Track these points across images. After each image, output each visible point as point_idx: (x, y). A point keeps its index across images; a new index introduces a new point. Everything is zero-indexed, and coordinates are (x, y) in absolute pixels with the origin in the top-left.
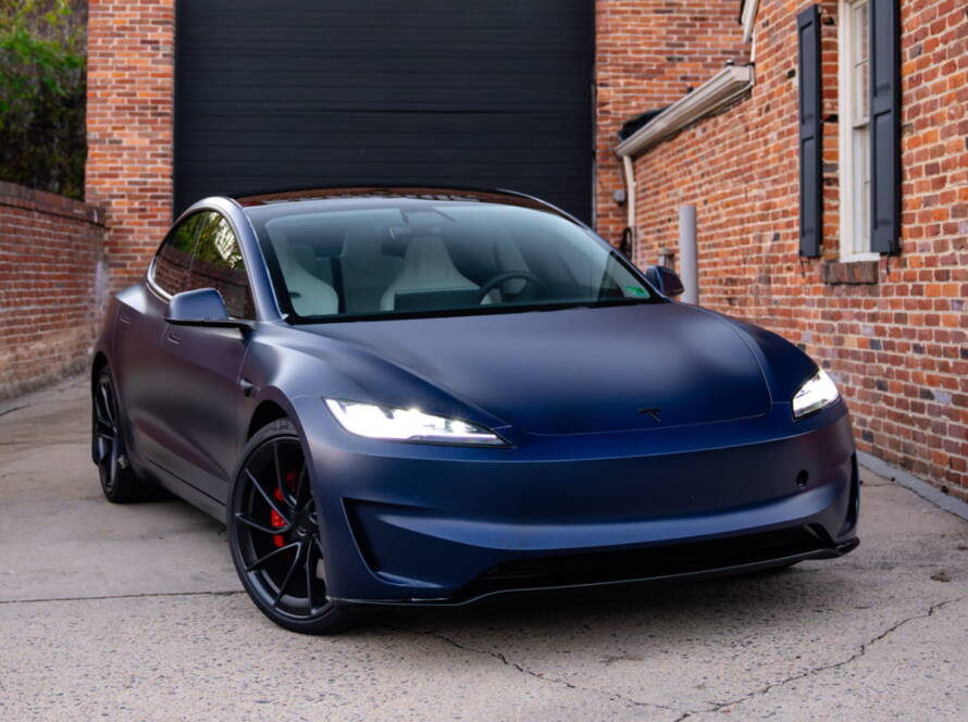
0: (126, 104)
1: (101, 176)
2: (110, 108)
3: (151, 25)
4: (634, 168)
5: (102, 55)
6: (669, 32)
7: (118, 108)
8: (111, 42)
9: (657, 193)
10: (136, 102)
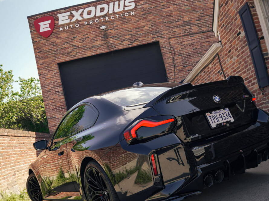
0: (54, 108)
1: (52, 127)
2: (51, 110)
3: (56, 87)
5: (46, 97)
6: (182, 60)
7: (53, 109)
8: (48, 94)
10: (57, 107)
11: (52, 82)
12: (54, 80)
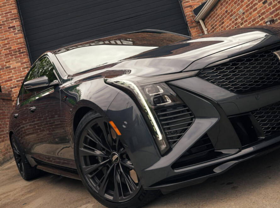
0: (8, 52)
1: (6, 82)
2: (3, 56)
3: (10, 21)
4: (204, 24)
7: (5, 55)
9: (223, 23)
10: (12, 50)
11: (4, 13)
12: (7, 10)
